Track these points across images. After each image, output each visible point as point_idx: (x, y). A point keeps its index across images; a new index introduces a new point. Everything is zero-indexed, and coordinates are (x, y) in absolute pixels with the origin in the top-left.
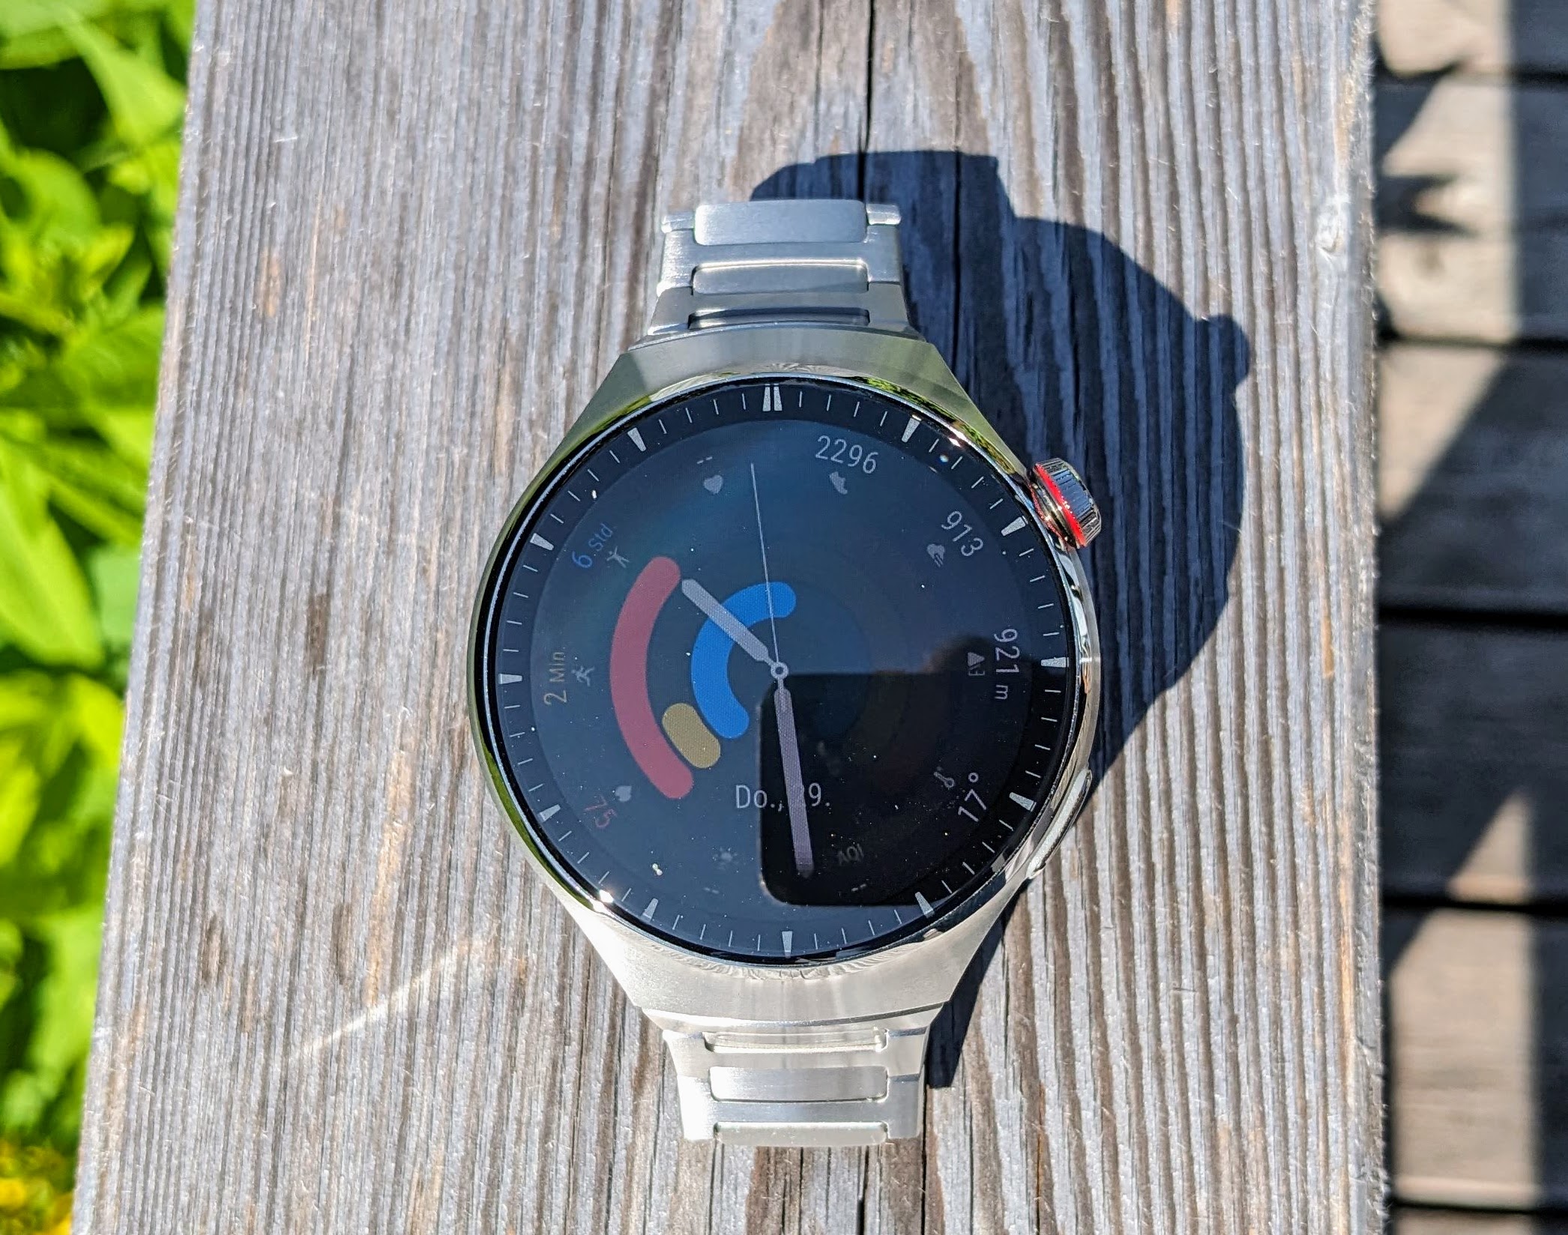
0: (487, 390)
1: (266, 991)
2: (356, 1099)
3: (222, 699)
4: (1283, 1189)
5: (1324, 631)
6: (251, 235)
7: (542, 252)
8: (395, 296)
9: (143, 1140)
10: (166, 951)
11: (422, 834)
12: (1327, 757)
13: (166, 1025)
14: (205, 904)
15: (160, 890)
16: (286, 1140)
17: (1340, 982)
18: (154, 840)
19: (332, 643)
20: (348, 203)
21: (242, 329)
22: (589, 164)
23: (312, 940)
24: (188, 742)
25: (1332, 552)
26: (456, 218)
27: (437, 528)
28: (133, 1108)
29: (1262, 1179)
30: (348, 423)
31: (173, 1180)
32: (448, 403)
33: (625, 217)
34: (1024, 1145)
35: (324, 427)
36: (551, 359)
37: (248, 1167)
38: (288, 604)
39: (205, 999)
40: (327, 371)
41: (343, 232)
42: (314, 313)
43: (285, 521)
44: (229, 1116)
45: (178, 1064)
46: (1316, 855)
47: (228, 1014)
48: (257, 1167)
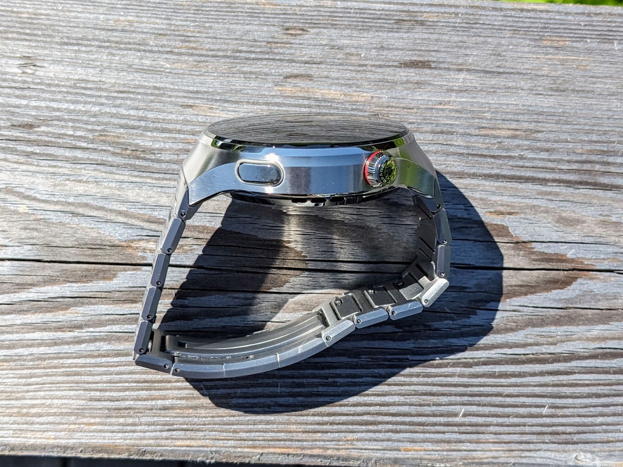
0: (514, 125)
1: (281, 51)
2: (242, 84)
3: (391, 30)
4: (207, 422)
5: (419, 448)
6: (575, 34)
7: (571, 146)
8: (551, 89)
9: (228, 9)
10: (296, 14)
11: (339, 106)
12: (369, 447)
13: (269, 16)
14: (313, 28)
15: (319, 11)
16: (228, 60)
17: (283, 448)
18: (337, 8)
19: (412, 70)
20: (590, 70)
21: (537, 31)
22: (608, 164)
23: (300, 67)
24: (374, 19)
25: (451, 453)
26: (584, 112)
27: (457, 107)
28: (239, 5)
29: (211, 415)
30: (499, 73)
31: (214, 20)
32: (508, 111)
33: (585, 178)
34: (224, 327)
35: (498, 64)
36: (526, 150)
37: (219, 47)
38: (427, 53)
39: (278, 29)
40: (520, 64)
41: (577, 68)
42: (544, 58)
43: (460, 50)
44: (236, 39)
45: (255, 21)
46: (331, 441)
47: (273, 37)
48: (218, 50)
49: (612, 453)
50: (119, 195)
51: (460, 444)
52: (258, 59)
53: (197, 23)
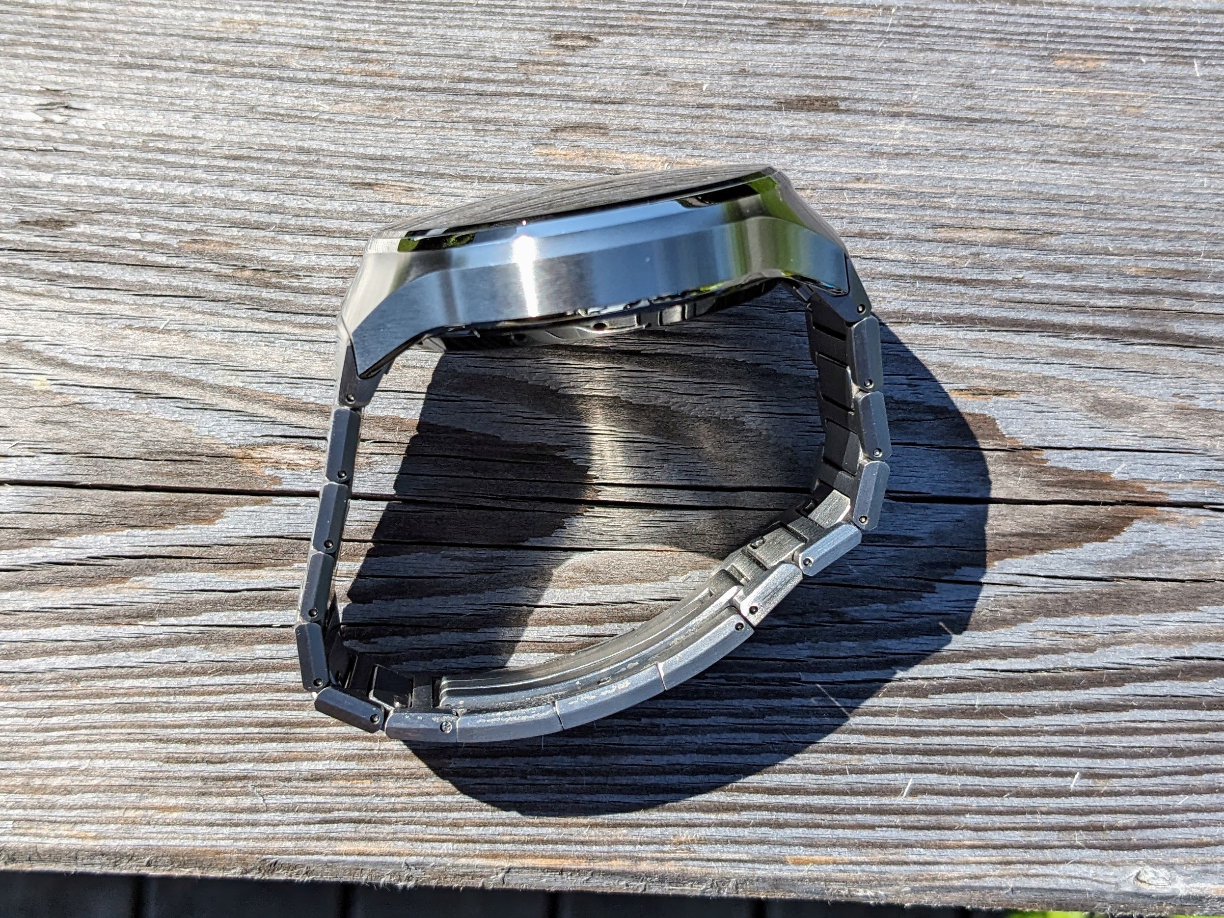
0: (1002, 221)
1: (547, 79)
2: (470, 143)
3: (760, 39)
4: (398, 806)
5: (824, 858)
6: (1118, 46)
7: (1114, 260)
8: (1074, 153)
10: (576, 9)
12: (724, 856)
13: (523, 11)
14: (609, 34)
16: (443, 97)
17: (551, 857)
19: (802, 115)
20: (1147, 116)
21: (1044, 42)
22: (1189, 296)
23: (583, 109)
24: (726, 17)
25: (888, 868)
26: (1138, 196)
27: (891, 187)
29: (406, 791)
30: (973, 120)
31: (415, 21)
32: (991, 193)
33: (1144, 323)
34: (433, 616)
35: (969, 103)
36: (1028, 268)
37: (424, 71)
38: (831, 83)
39: (541, 37)
40: (1013, 104)
41: (1123, 112)
42: (1058, 93)
43: (895, 77)
44: (459, 57)
45: (495, 21)
46: (648, 844)
47: (530, 53)
48: (424, 77)
49: (1209, 867)
50: (229, 356)
51: (905, 851)
52: (501, 95)
53: (382, 27)
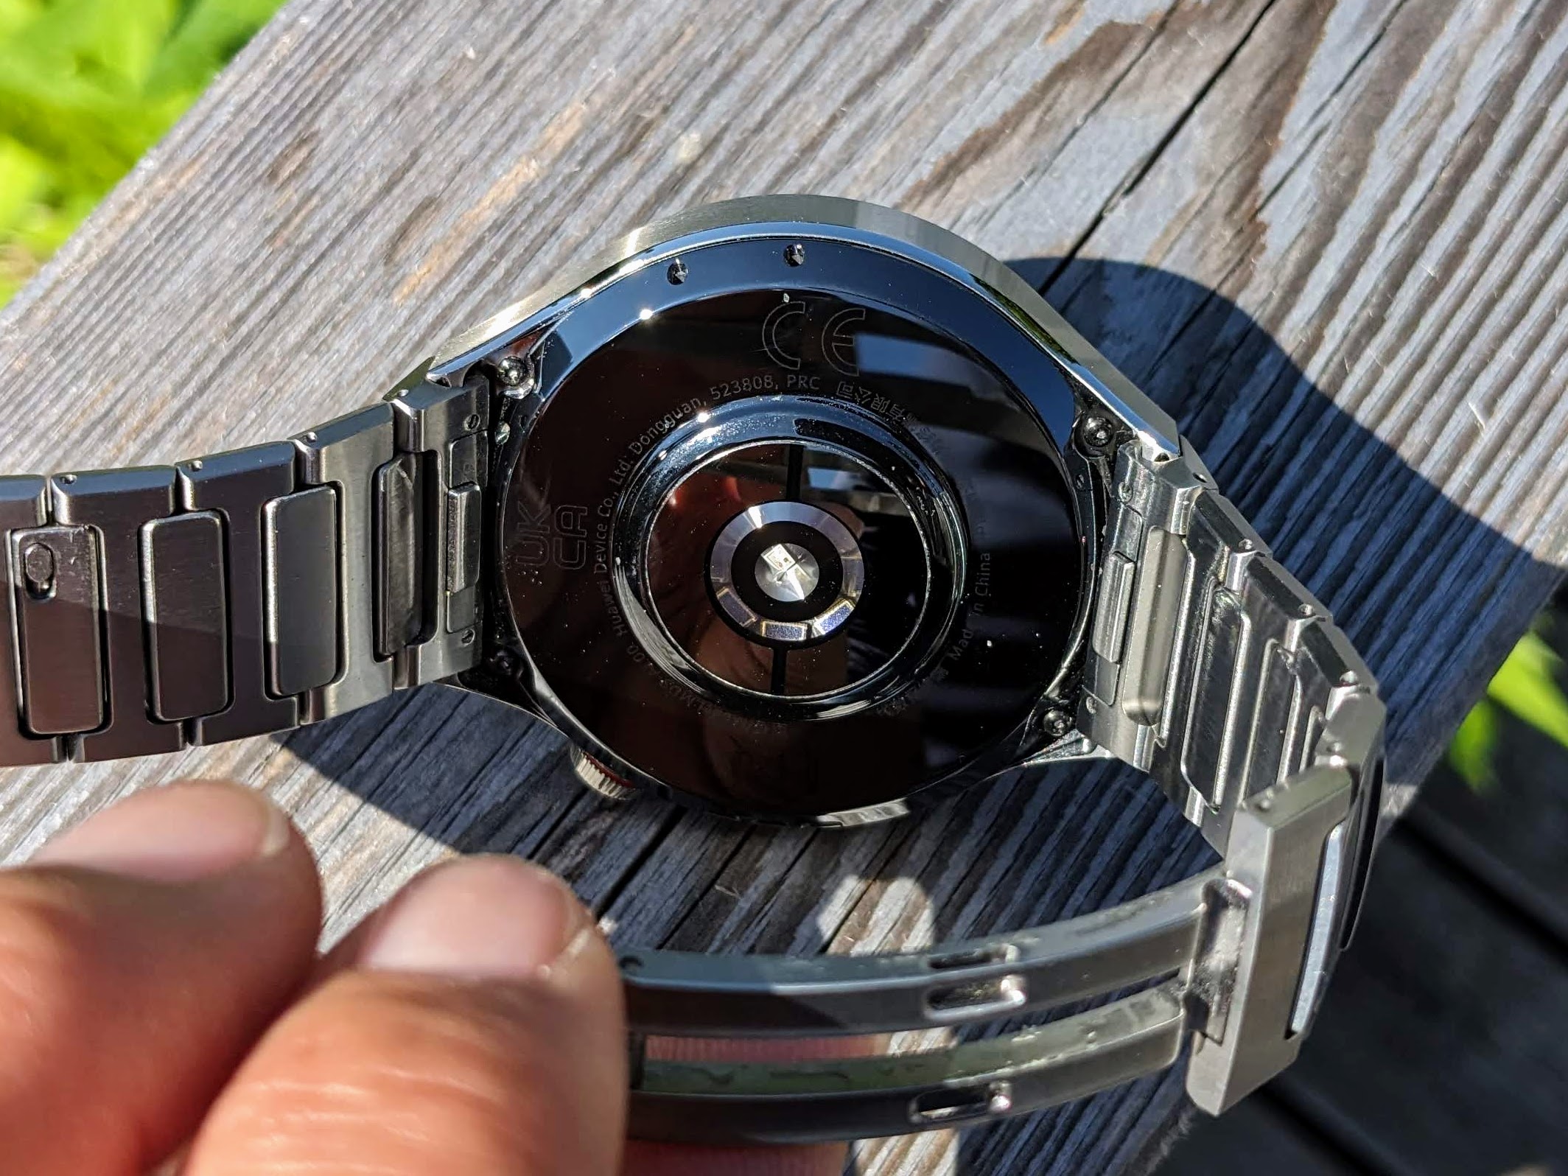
1: (314, 225)
2: (325, 371)
9: (116, 276)
10: (255, 131)
11: (550, 188)
14: (317, 115)
15: (287, 75)
16: (239, 363)
18: (312, 32)
23: (387, 211)
25: (1556, 503)
28: (127, 243)
31: (116, 327)
37: (189, 361)
39: (258, 195)
44: (204, 307)
45: (193, 234)
47: (267, 221)
48: (196, 367)
52: (293, 290)
53: (90, 373)
